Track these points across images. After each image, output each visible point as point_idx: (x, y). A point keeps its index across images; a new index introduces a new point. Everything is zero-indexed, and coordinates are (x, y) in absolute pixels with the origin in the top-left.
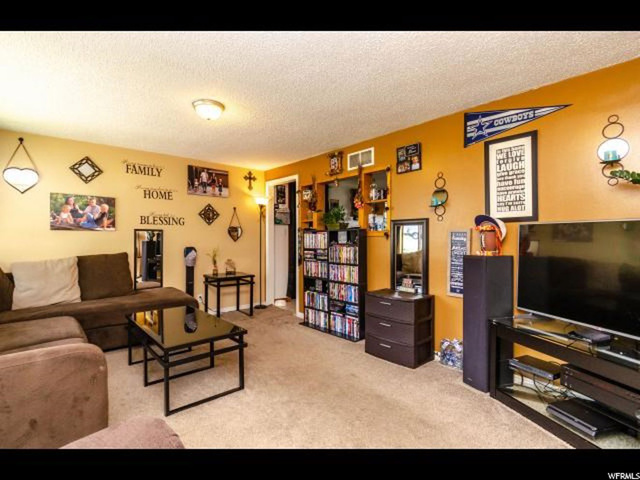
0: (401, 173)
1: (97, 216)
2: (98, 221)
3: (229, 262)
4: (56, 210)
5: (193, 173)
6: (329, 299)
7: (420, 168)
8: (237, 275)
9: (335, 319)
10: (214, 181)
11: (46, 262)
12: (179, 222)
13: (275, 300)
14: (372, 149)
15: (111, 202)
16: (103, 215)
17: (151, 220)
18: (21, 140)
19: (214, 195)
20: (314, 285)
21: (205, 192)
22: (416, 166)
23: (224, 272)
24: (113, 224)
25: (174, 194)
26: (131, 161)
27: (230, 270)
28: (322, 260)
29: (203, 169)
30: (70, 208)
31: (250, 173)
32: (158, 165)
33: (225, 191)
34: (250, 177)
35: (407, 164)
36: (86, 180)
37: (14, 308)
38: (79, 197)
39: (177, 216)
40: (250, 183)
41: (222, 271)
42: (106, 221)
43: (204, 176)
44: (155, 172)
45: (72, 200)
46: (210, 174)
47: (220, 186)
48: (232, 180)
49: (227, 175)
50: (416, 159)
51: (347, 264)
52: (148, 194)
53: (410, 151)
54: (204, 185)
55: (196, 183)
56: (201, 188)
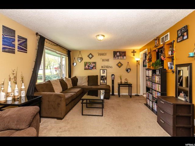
0: (179, 42)
1: (92, 66)
2: (93, 68)
3: (126, 79)
4: (85, 65)
5: (115, 53)
6: (153, 97)
7: (188, 38)
8: (128, 84)
9: (154, 105)
10: (121, 55)
11: (82, 77)
12: (111, 67)
13: (143, 94)
14: (169, 33)
15: (95, 63)
16: (93, 66)
17: (104, 67)
18: (80, 52)
19: (121, 59)
20: (149, 90)
21: (118, 58)
22: (185, 37)
23: (124, 82)
24: (96, 68)
25: (110, 60)
26: (99, 52)
27: (126, 82)
28: (151, 81)
29: (118, 52)
30: (87, 65)
31: (134, 50)
32: (106, 52)
33: (125, 57)
34: (134, 52)
35: (181, 37)
36: (91, 58)
37: (78, 85)
38: (89, 62)
39: (110, 66)
40: (134, 54)
41: (123, 82)
42: (94, 68)
43: (118, 53)
44: (105, 55)
45: (88, 63)
46: (120, 53)
47: (123, 56)
48: (127, 54)
49: (125, 52)
50: (185, 34)
51: (157, 83)
52: (103, 60)
53: (183, 31)
54: (118, 56)
55: (116, 56)
56: (117, 57)
